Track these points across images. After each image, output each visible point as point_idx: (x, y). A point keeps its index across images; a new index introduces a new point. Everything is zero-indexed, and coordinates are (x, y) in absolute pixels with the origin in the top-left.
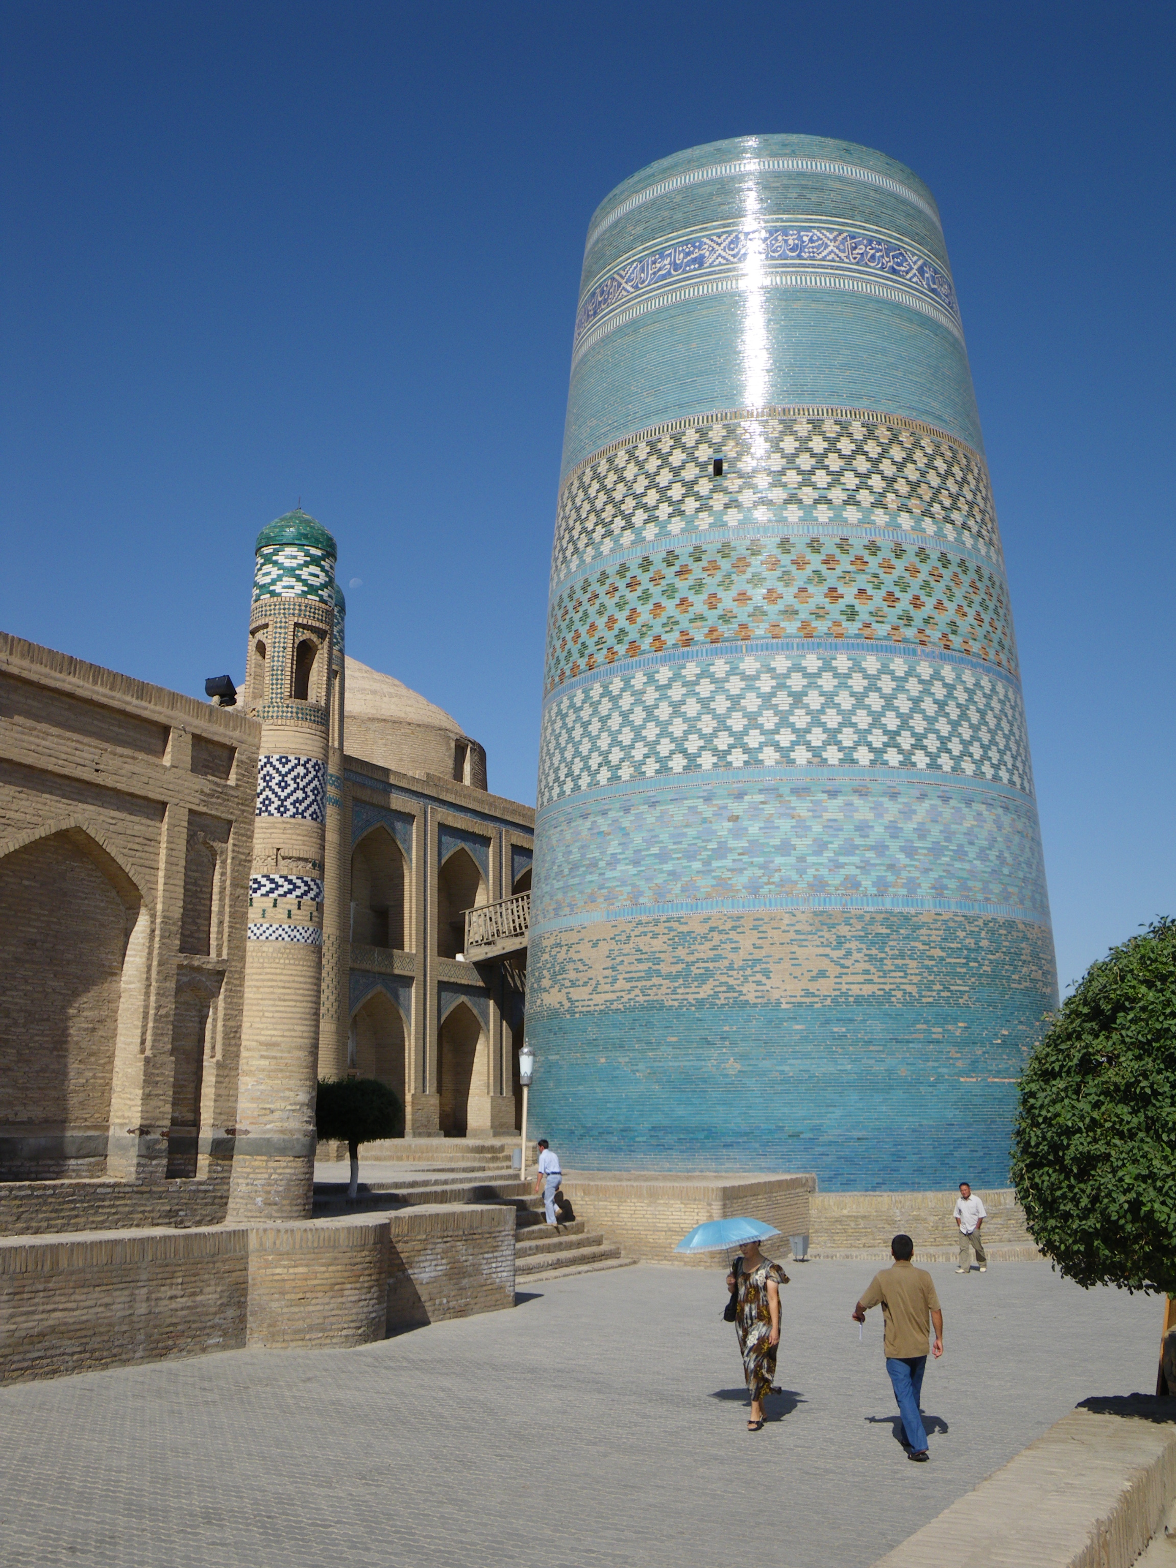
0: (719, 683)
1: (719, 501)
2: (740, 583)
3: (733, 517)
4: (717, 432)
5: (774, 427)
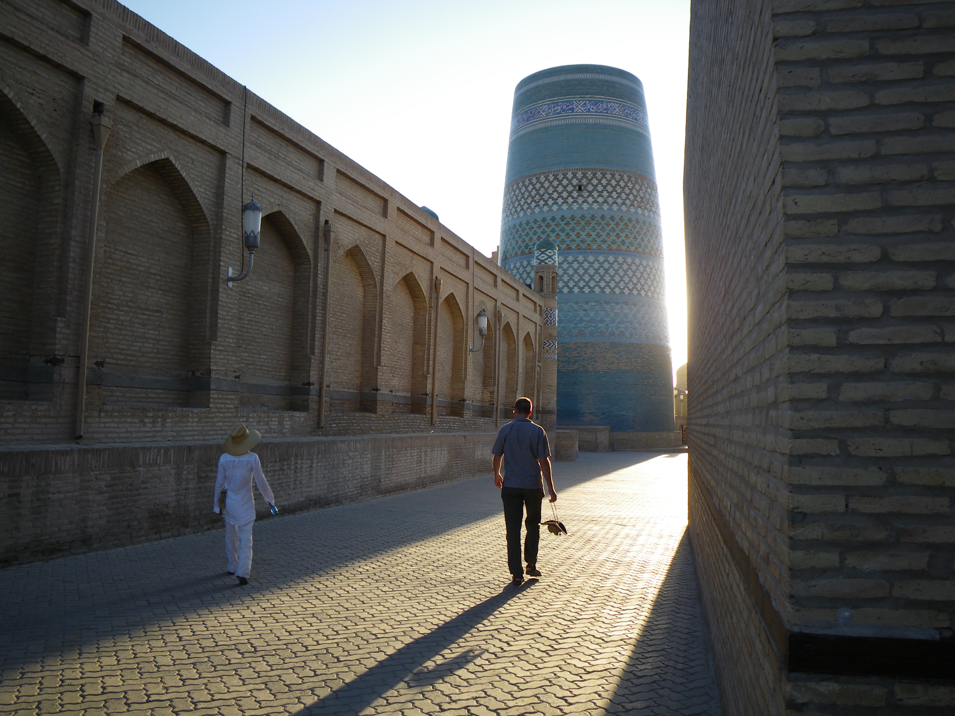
0: (581, 264)
1: (580, 200)
2: (588, 230)
3: (585, 206)
4: (579, 175)
5: (599, 175)
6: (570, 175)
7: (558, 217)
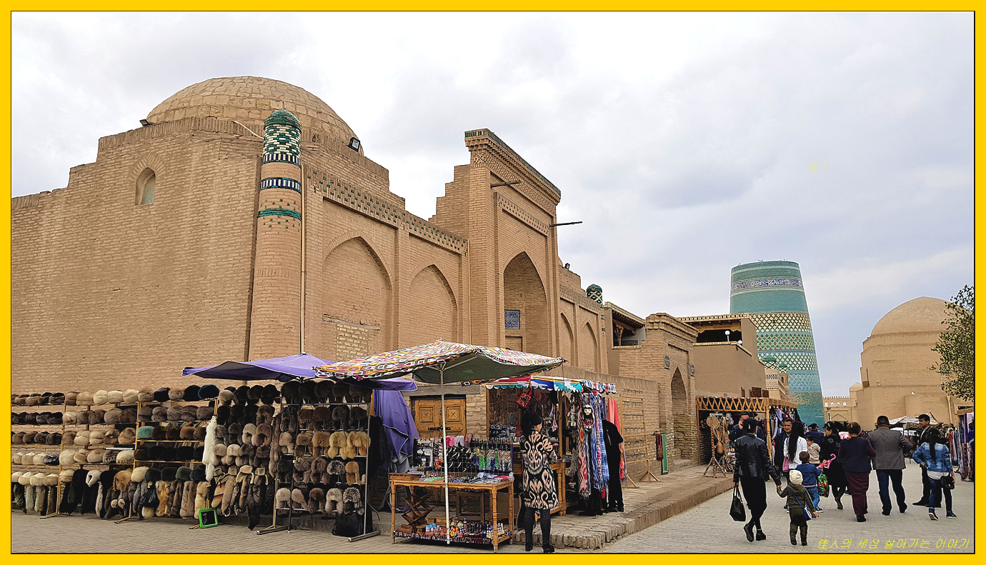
1: (775, 327)
2: (779, 341)
3: (777, 330)
4: (773, 315)
5: (783, 315)
6: (769, 316)
7: (764, 335)
